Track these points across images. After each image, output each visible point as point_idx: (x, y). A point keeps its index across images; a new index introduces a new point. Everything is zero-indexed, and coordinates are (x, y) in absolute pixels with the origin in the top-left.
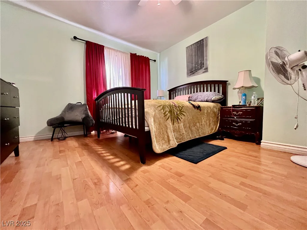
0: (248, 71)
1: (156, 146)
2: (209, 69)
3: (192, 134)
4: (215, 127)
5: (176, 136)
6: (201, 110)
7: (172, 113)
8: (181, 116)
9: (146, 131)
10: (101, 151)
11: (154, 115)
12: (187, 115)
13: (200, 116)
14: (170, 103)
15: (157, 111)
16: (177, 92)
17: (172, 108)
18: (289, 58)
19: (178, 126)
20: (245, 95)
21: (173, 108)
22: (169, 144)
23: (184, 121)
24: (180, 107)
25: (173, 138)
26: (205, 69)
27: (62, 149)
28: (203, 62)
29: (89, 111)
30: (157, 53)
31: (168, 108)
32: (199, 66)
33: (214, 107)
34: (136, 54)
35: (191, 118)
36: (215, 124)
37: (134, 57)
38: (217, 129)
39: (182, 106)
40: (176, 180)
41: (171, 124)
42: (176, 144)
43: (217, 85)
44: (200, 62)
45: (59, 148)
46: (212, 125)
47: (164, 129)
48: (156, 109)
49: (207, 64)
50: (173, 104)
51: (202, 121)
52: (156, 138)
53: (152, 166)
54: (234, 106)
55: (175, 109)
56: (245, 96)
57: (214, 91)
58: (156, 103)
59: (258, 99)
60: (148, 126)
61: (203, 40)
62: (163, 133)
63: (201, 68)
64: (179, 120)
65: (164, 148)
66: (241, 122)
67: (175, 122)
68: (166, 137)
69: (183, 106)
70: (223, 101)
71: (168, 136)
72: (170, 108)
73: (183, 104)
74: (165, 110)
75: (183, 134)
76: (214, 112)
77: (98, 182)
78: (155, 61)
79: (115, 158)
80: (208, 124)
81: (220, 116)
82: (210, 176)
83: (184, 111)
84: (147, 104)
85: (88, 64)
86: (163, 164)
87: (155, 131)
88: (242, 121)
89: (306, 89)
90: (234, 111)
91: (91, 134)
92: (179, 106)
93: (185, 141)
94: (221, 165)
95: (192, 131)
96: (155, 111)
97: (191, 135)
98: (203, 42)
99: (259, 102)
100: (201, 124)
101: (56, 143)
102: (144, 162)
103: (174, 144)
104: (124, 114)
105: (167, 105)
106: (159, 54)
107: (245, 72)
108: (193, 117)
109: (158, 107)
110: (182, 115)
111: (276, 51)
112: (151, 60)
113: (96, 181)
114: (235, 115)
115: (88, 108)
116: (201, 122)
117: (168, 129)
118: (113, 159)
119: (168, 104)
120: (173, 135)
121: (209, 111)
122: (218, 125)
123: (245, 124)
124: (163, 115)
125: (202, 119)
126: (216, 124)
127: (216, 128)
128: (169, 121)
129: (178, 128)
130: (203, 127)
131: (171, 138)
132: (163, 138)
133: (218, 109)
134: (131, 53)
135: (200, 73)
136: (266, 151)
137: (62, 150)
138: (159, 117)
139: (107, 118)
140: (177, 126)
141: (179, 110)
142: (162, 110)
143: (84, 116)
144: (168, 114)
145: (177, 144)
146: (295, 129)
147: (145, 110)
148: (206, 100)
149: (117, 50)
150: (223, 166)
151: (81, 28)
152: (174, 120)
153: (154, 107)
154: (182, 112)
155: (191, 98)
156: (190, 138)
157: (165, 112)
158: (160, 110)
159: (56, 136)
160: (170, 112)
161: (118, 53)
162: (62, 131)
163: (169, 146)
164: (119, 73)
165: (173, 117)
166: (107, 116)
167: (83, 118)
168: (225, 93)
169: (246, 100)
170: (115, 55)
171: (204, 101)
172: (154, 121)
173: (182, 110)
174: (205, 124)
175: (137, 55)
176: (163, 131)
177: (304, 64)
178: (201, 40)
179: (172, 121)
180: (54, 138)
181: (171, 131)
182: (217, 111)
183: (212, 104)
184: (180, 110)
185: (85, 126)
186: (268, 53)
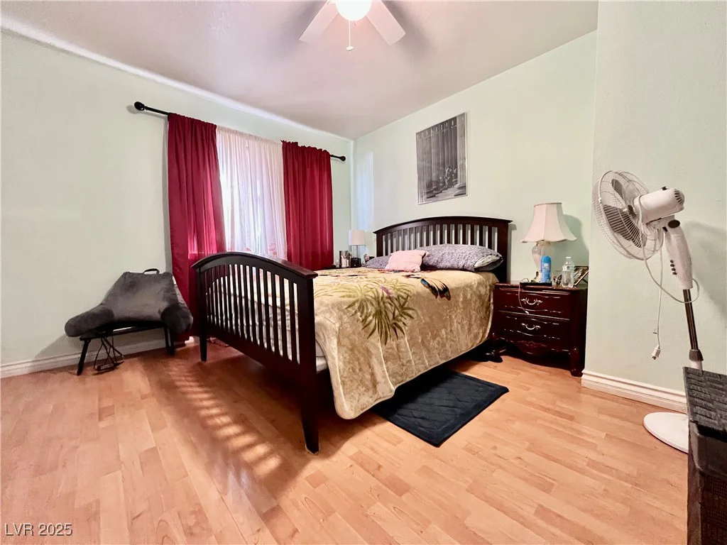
0: (556, 205)
1: (345, 404)
2: (469, 189)
3: (430, 357)
4: (481, 331)
5: (390, 371)
6: (449, 298)
7: (383, 316)
8: (403, 319)
9: (318, 369)
10: (208, 408)
11: (339, 330)
12: (418, 315)
13: (448, 311)
14: (377, 292)
15: (345, 319)
16: (395, 237)
17: (382, 304)
18: (641, 202)
19: (397, 345)
20: (549, 261)
21: (384, 303)
22: (375, 392)
23: (411, 331)
24: (403, 297)
25: (385, 377)
26: (459, 188)
27: (107, 402)
28: (455, 171)
29: (178, 291)
30: (348, 140)
31: (373, 305)
32: (446, 181)
33: (480, 284)
34: (297, 143)
35: (428, 319)
36: (481, 325)
37: (290, 149)
38: (487, 336)
39: (405, 296)
40: (391, 506)
41: (379, 344)
42: (391, 391)
43: (486, 229)
44: (449, 170)
45: (100, 400)
46: (475, 327)
47: (362, 359)
48: (345, 313)
49: (464, 177)
50: (385, 294)
51: (453, 322)
52: (343, 383)
53: (335, 458)
54: (523, 285)
55: (389, 306)
56: (547, 262)
57: (481, 244)
58: (344, 297)
59: (577, 268)
60: (324, 357)
61: (455, 119)
62: (360, 370)
63: (451, 184)
64: (398, 331)
65: (364, 404)
66: (539, 322)
67: (389, 336)
68: (368, 377)
69: (408, 296)
70: (500, 269)
71: (373, 375)
72: (376, 305)
73: (408, 289)
74: (365, 311)
75: (409, 361)
76: (480, 297)
77: (198, 523)
78: (343, 159)
79: (243, 433)
80: (466, 327)
81: (494, 303)
82: (469, 490)
83: (412, 306)
84: (321, 303)
85: (176, 171)
86: (360, 452)
87: (341, 368)
88: (540, 320)
89: (676, 271)
90: (523, 295)
91: (184, 345)
92: (398, 297)
93: (412, 378)
94: (495, 448)
95: (429, 350)
96: (340, 318)
97: (426, 361)
98: (455, 124)
99: (579, 278)
100: (451, 331)
101: (92, 381)
102: (314, 448)
103: (387, 390)
104: (264, 317)
105: (370, 298)
106: (352, 143)
107: (549, 205)
108: (430, 317)
109: (349, 307)
110: (406, 317)
111: (617, 181)
112: (332, 156)
113: (191, 521)
114: (527, 306)
115: (175, 283)
116: (451, 326)
117: (373, 357)
118: (238, 435)
119: (373, 296)
120: (383, 371)
121: (469, 296)
122: (489, 326)
123: (548, 328)
124: (360, 324)
125: (453, 317)
126: (485, 325)
127: (484, 332)
128: (376, 339)
129: (396, 349)
130: (455, 337)
131: (379, 378)
132: (361, 381)
133: (488, 288)
134: (283, 142)
135: (447, 195)
136: (592, 395)
137: (107, 407)
138: (351, 332)
139: (224, 317)
140: (395, 346)
141: (398, 305)
142: (359, 314)
143: (164, 305)
144: (371, 321)
145: (394, 389)
146: (654, 358)
147: (317, 319)
148: (461, 267)
149: (250, 136)
150: (498, 452)
151: (154, 81)
152: (386, 333)
153: (338, 309)
154: (406, 309)
155: (427, 259)
156: (426, 368)
157: (366, 317)
158: (353, 315)
159: (91, 356)
160: (378, 314)
161: (251, 142)
162: (108, 347)
163: (375, 397)
164: (254, 189)
165: (385, 326)
166: (223, 311)
167: (162, 311)
168: (504, 248)
169: (550, 271)
170: (244, 145)
171: (457, 267)
172: (339, 343)
173: (406, 306)
174: (459, 327)
175: (300, 145)
176: (359, 364)
177: (673, 216)
178: (450, 120)
179: (381, 336)
180: (85, 361)
181: (381, 363)
182: (488, 292)
183: (474, 278)
184: (402, 306)
185: (168, 331)
186: (598, 183)
